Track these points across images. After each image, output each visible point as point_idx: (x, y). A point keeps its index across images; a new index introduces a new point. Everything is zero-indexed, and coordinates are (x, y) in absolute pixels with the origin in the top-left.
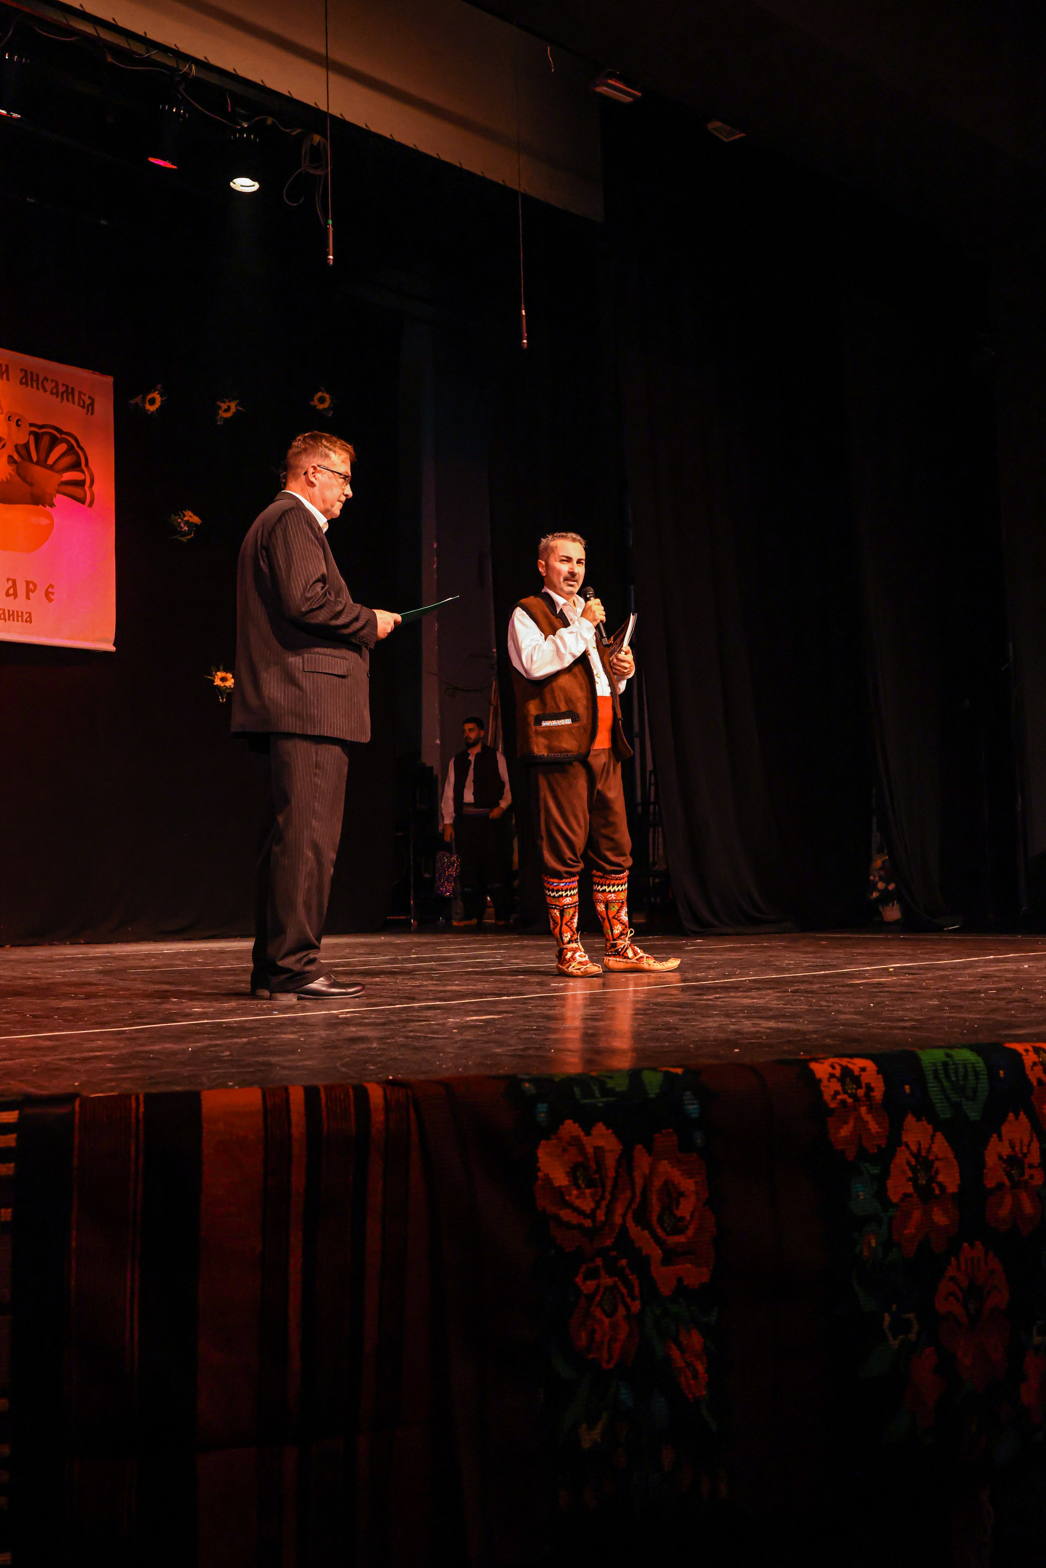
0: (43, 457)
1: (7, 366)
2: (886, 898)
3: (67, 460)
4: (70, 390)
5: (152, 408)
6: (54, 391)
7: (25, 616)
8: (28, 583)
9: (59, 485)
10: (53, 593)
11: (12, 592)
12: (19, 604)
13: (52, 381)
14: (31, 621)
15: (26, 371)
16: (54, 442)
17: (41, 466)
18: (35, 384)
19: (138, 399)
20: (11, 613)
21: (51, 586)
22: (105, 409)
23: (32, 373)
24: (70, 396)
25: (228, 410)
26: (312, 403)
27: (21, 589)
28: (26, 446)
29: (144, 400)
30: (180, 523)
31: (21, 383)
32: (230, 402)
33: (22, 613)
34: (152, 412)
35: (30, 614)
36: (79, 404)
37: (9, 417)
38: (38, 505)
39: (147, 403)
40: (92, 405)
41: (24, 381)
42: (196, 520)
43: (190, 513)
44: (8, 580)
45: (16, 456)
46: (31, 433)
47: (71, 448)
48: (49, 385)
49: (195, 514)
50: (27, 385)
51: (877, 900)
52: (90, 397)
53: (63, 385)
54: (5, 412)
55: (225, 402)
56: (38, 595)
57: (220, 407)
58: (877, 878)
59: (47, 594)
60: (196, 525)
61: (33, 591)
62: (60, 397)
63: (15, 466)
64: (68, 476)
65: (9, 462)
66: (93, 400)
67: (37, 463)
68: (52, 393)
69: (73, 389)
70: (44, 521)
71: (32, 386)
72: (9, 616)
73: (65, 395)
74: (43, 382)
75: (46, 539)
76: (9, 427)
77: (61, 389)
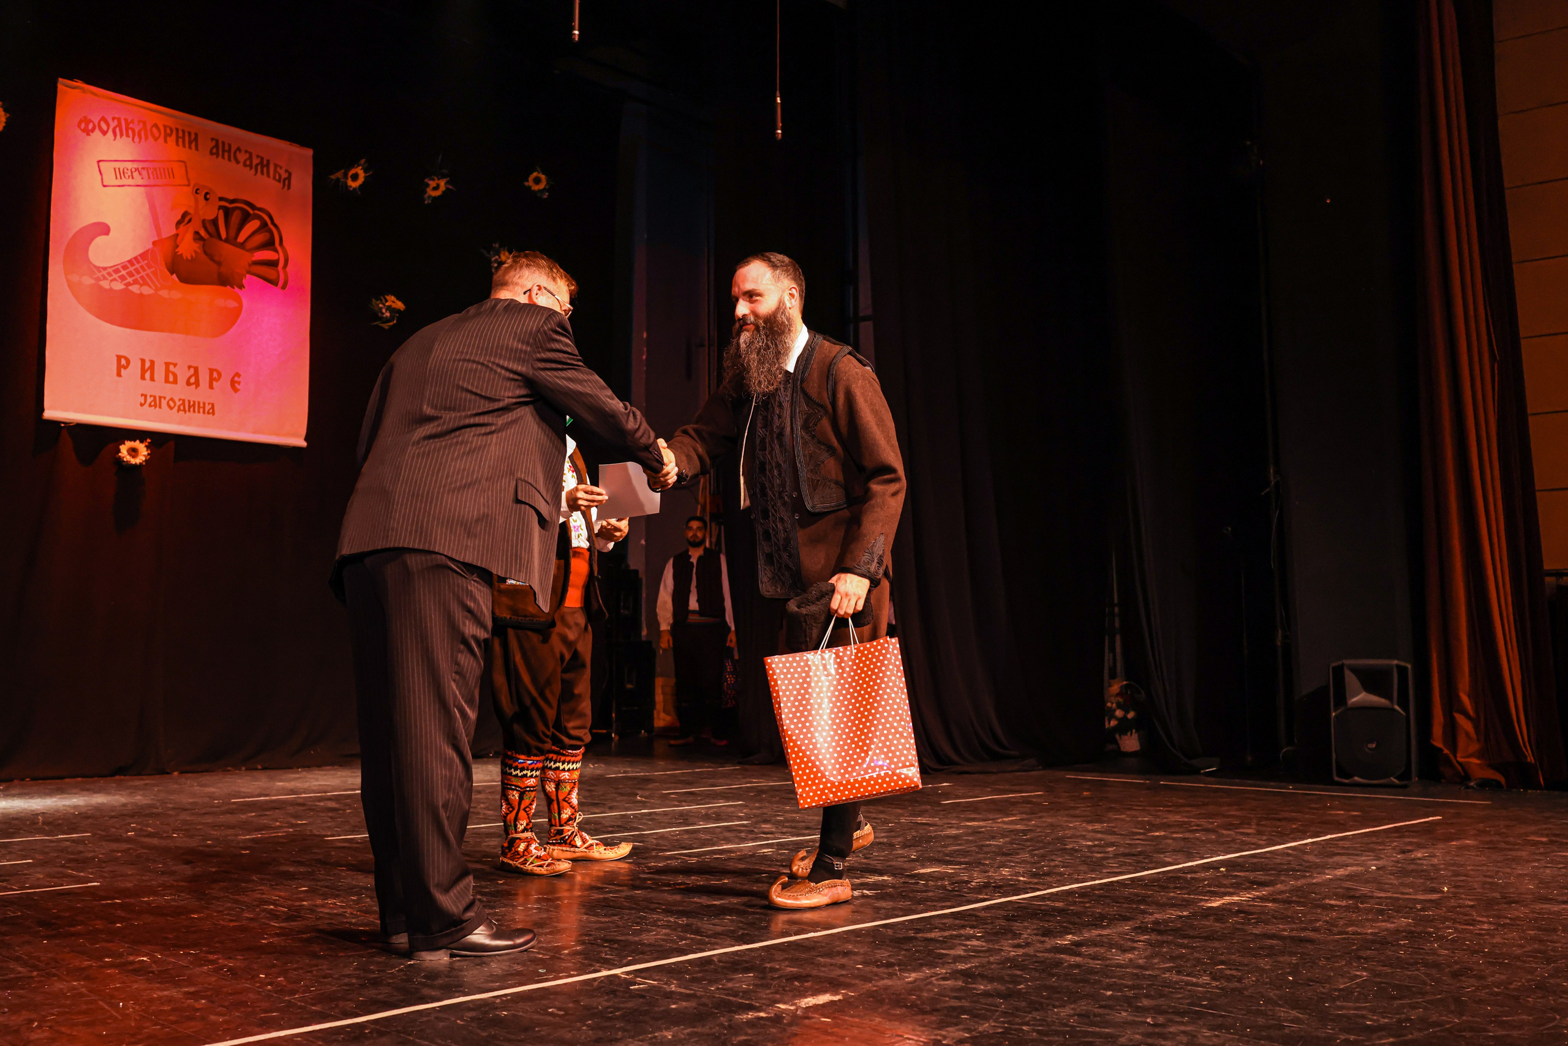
0: (232, 233)
1: (196, 135)
2: (1124, 727)
3: (260, 238)
4: (265, 162)
5: (354, 185)
6: (248, 163)
7: (207, 407)
8: (211, 371)
9: (250, 265)
10: (239, 383)
11: (193, 381)
12: (201, 394)
13: (246, 152)
14: (213, 413)
15: (217, 141)
16: (246, 218)
17: (232, 244)
18: (226, 154)
19: (339, 174)
20: (192, 403)
21: (238, 375)
22: (303, 183)
23: (223, 143)
24: (265, 169)
25: (436, 188)
26: (526, 184)
27: (204, 378)
28: (215, 222)
29: (345, 176)
30: (381, 308)
31: (211, 153)
32: (439, 179)
33: (204, 403)
34: (355, 189)
35: (213, 405)
36: (274, 178)
37: (197, 190)
38: (225, 286)
39: (350, 179)
40: (289, 178)
41: (215, 152)
42: (400, 305)
43: (393, 298)
44: (189, 367)
45: (203, 233)
46: (220, 207)
47: (264, 225)
48: (242, 157)
49: (399, 299)
50: (218, 156)
51: (1115, 729)
52: (286, 171)
53: (258, 156)
54: (192, 184)
55: (434, 180)
56: (224, 383)
57: (428, 185)
58: (1114, 705)
59: (233, 383)
60: (398, 311)
61: (217, 380)
62: (253, 171)
63: (202, 243)
64: (260, 255)
65: (195, 239)
66: (290, 174)
67: (227, 241)
68: (245, 165)
69: (268, 161)
70: (232, 304)
71: (223, 157)
72: (190, 407)
73: (259, 167)
74: (235, 153)
75: (233, 323)
76: (197, 201)
77: (255, 161)
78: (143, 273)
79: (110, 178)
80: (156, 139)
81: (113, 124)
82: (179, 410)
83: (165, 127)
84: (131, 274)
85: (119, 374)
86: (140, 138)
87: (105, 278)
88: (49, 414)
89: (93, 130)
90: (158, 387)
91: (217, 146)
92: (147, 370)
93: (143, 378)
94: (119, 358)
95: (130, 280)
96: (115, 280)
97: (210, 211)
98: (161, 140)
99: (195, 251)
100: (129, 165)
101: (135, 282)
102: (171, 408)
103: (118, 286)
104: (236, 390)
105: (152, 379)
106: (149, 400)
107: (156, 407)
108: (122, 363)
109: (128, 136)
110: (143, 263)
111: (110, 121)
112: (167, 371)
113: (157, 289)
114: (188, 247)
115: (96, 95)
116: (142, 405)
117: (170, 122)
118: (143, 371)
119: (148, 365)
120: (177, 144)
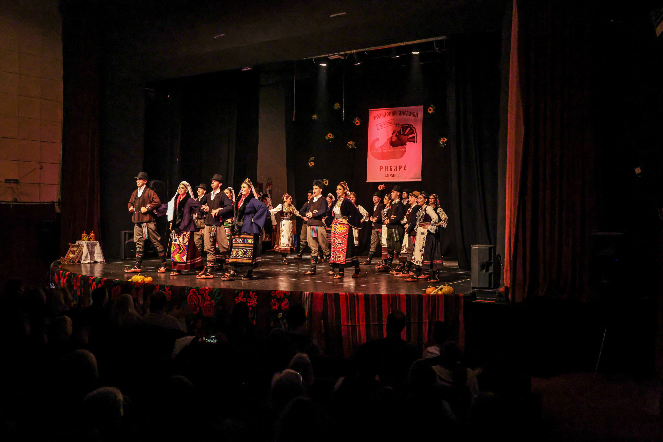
0: (404, 133)
1: (396, 112)
3: (410, 132)
4: (411, 113)
5: (431, 112)
6: (407, 114)
8: (400, 166)
9: (408, 139)
10: (406, 168)
11: (396, 170)
12: (398, 172)
13: (407, 112)
14: (400, 176)
15: (400, 112)
16: (407, 128)
17: (404, 135)
18: (403, 114)
19: (427, 110)
21: (406, 166)
22: (420, 115)
23: (402, 111)
24: (411, 115)
27: (398, 168)
28: (400, 131)
30: (440, 142)
31: (399, 115)
33: (398, 174)
35: (400, 174)
36: (413, 116)
37: (396, 124)
38: (402, 146)
41: (400, 115)
42: (446, 140)
44: (395, 166)
45: (397, 134)
46: (401, 127)
47: (411, 128)
48: (406, 113)
52: (416, 113)
53: (410, 112)
59: (405, 169)
61: (401, 168)
62: (409, 116)
64: (410, 136)
65: (396, 136)
66: (417, 114)
68: (407, 115)
69: (412, 112)
70: (404, 150)
71: (402, 115)
72: (395, 175)
73: (410, 115)
74: (405, 113)
75: (404, 154)
76: (396, 127)
77: (409, 113)
78: (385, 147)
79: (379, 128)
80: (388, 116)
81: (379, 116)
82: (393, 176)
83: (390, 112)
84: (383, 148)
85: (381, 171)
86: (385, 117)
87: (378, 150)
88: (368, 181)
89: (376, 118)
90: (389, 172)
91: (401, 113)
92: (386, 168)
93: (385, 170)
94: (381, 167)
95: (383, 149)
96: (380, 150)
97: (399, 129)
98: (389, 115)
99: (396, 139)
100: (382, 124)
101: (384, 149)
102: (391, 176)
103: (381, 151)
104: (405, 170)
105: (387, 170)
106: (387, 175)
107: (388, 176)
108: (381, 168)
109: (382, 117)
110: (385, 145)
111: (379, 115)
112: (390, 168)
113: (388, 150)
114: (394, 139)
115: (376, 110)
116: (385, 177)
117: (390, 111)
118: (385, 169)
119: (386, 167)
120: (392, 115)
